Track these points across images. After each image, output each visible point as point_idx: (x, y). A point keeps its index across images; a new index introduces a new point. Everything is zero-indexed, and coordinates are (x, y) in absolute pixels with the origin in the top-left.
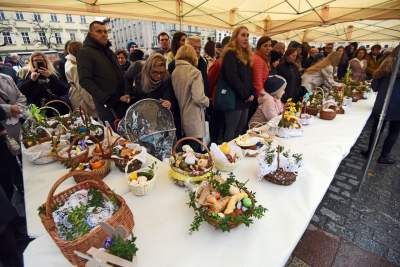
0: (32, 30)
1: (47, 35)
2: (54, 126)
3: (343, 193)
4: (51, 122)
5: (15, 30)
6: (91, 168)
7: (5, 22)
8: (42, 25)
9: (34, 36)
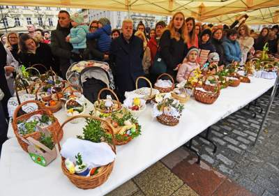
0: (34, 16)
1: (43, 20)
2: (34, 81)
3: (240, 146)
4: (33, 78)
5: (22, 16)
6: (49, 105)
7: (16, 11)
8: (40, 12)
9: (35, 20)
